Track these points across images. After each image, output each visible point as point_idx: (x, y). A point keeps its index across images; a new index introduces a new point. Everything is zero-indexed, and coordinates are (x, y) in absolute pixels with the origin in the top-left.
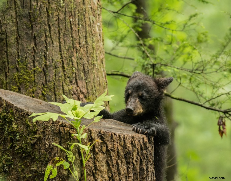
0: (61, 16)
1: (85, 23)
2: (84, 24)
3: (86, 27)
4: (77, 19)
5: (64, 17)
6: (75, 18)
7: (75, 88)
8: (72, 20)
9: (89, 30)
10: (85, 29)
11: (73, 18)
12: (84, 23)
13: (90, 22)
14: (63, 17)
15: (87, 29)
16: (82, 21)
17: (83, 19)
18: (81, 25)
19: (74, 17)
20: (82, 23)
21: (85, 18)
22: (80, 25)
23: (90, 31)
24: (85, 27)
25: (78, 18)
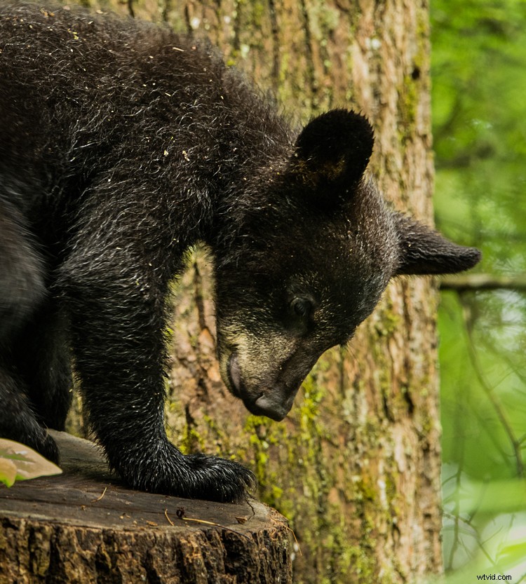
0: (144, 7)
1: (276, 39)
2: (269, 44)
3: (276, 57)
4: (227, 20)
5: (161, 10)
6: (217, 14)
7: (185, 338)
8: (202, 25)
9: (296, 70)
10: (271, 65)
11: (204, 16)
12: (265, 36)
13: (308, 34)
14: (153, 10)
15: (284, 66)
16: (258, 27)
17: (265, 21)
18: (252, 46)
19: (210, 12)
20: (258, 35)
21: (273, 17)
22: (245, 49)
23: (300, 74)
24: (271, 56)
25: (234, 14)
